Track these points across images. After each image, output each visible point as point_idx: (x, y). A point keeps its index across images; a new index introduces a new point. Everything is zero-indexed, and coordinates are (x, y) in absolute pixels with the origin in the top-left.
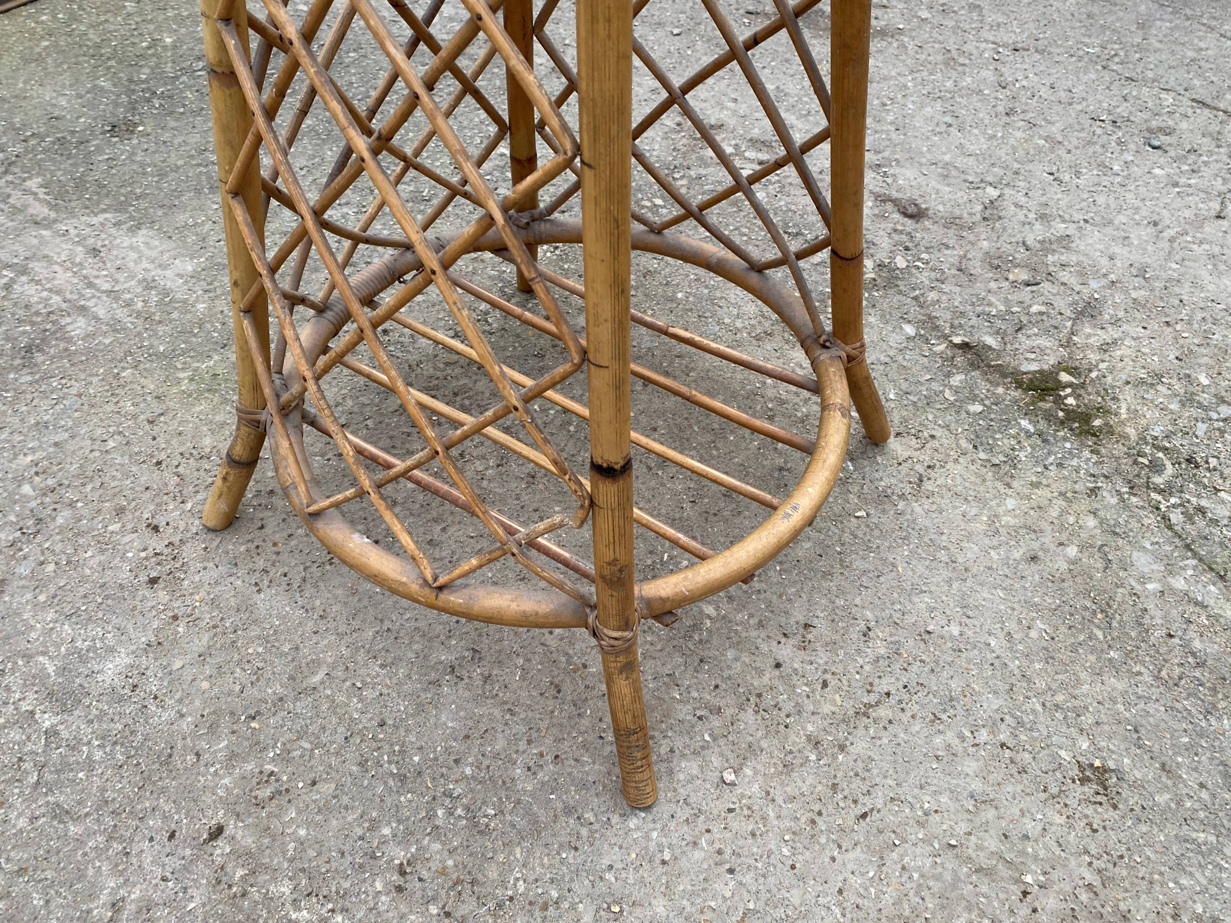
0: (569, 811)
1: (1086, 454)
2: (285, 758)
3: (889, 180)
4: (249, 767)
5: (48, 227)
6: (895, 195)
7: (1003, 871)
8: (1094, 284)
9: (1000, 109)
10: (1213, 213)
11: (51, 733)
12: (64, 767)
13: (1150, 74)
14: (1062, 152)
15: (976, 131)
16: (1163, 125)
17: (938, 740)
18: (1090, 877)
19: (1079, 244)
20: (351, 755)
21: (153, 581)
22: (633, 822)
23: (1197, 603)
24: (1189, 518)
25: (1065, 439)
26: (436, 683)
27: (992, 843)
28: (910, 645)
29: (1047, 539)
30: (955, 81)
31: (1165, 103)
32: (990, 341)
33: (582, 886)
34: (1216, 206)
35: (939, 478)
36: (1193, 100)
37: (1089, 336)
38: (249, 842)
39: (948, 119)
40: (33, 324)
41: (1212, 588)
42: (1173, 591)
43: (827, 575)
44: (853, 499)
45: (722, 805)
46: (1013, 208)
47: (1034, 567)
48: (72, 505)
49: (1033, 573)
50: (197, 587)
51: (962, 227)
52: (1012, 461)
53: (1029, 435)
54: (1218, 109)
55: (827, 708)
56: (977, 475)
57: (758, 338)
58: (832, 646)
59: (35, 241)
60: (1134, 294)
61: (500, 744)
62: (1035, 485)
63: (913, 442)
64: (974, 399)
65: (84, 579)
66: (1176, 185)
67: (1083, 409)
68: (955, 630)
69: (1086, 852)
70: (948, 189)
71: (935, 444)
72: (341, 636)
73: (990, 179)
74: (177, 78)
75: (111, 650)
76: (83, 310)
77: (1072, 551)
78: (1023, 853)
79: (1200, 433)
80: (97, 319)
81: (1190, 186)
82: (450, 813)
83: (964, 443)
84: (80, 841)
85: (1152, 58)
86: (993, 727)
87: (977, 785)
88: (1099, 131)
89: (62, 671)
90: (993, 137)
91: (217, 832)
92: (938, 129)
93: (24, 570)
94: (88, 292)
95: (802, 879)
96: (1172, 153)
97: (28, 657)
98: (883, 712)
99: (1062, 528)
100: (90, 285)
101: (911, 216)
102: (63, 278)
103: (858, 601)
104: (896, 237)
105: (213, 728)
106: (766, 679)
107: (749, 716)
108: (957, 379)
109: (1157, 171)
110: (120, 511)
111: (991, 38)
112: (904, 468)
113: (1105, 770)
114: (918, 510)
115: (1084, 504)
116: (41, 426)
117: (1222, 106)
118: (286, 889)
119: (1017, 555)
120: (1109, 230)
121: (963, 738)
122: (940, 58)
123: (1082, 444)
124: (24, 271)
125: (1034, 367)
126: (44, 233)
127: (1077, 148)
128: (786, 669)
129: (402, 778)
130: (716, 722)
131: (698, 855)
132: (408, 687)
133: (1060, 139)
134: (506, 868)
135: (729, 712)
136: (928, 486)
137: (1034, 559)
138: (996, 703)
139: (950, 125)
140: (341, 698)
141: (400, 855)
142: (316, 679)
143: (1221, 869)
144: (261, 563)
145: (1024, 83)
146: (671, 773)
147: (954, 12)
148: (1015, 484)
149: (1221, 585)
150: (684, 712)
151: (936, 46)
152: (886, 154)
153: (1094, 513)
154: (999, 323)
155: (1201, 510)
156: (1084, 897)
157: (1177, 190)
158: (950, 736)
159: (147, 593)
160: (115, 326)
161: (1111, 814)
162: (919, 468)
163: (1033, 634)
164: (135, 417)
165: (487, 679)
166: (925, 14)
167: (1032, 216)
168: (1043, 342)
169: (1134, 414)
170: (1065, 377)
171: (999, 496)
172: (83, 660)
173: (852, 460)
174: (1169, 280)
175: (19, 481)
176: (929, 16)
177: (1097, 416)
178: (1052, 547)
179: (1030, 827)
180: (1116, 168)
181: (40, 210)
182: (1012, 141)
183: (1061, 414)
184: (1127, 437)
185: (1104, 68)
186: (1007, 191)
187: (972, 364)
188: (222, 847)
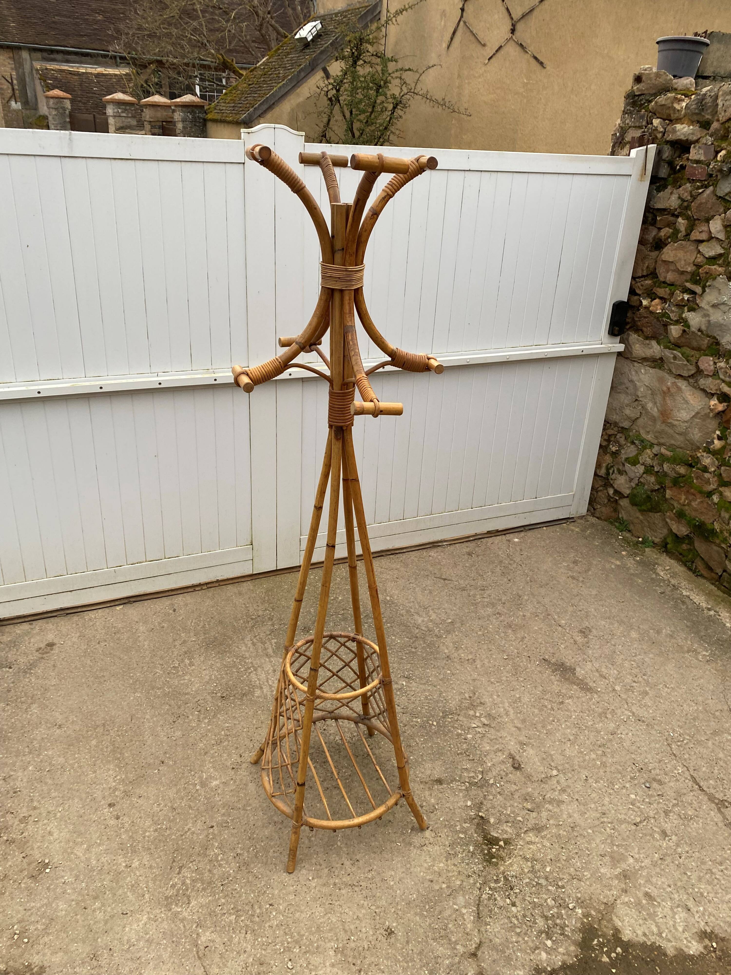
0: (275, 864)
1: (480, 866)
2: (232, 820)
3: (521, 751)
4: (225, 818)
5: (269, 658)
6: (517, 757)
7: (349, 933)
8: (551, 822)
9: (599, 742)
10: (634, 822)
11: (197, 790)
12: (195, 798)
13: (686, 756)
14: (602, 771)
15: (577, 747)
16: (663, 780)
17: (362, 902)
18: (366, 947)
19: (563, 807)
20: (244, 827)
21: (233, 768)
22: (285, 874)
23: (464, 918)
24: (489, 899)
25: (478, 859)
26: (270, 823)
27: (352, 927)
28: (378, 879)
29: (441, 880)
30: (594, 723)
31: (676, 772)
32: (492, 820)
33: (266, 879)
34: (638, 820)
35: (430, 848)
36: (692, 777)
37: (530, 836)
38: (216, 832)
39: (572, 738)
40: (249, 687)
41: (472, 918)
42: (461, 912)
43: (375, 853)
44: (401, 839)
45: (304, 883)
46: (555, 782)
47: (430, 883)
48: (229, 741)
49: (427, 884)
50: (240, 774)
51: (530, 780)
52: (455, 855)
53: (469, 852)
54: (698, 784)
55: (344, 879)
56: (441, 853)
57: (421, 782)
58: (359, 868)
59: (263, 661)
60: (561, 832)
61: (272, 844)
62: (455, 865)
63: (433, 835)
64: (465, 833)
65: (221, 761)
66: (633, 804)
67: (495, 855)
68: (392, 883)
69: (370, 942)
70: (539, 764)
71: (439, 838)
72: (260, 802)
73: (559, 768)
74: (332, 615)
75: (217, 779)
76: (261, 688)
77: (444, 886)
78: (357, 933)
79: (524, 882)
80: (263, 692)
81: (639, 808)
82: (253, 850)
83: (447, 843)
84: (190, 814)
85: (700, 749)
86: (378, 907)
87: (361, 915)
88: (629, 769)
89: (206, 778)
90: (582, 752)
91: (212, 827)
92: (563, 740)
93: (212, 752)
94: (266, 683)
95: (308, 906)
96: (650, 793)
97: (202, 772)
98: (356, 889)
99: (449, 879)
100: (267, 681)
101: (514, 768)
102: (263, 675)
103: (376, 863)
104: (502, 772)
105: (224, 807)
106: (337, 866)
107: (326, 871)
108: (466, 825)
109: (633, 796)
110: (237, 748)
111: (634, 710)
112: (423, 840)
113: (393, 932)
114: (415, 852)
115: (463, 877)
116: (234, 717)
117: (702, 784)
118: (216, 844)
119: (428, 877)
120: (582, 807)
121: (368, 905)
122: (600, 710)
123: (482, 863)
124: (256, 670)
125: (496, 835)
126: (267, 660)
127: (611, 772)
128: (344, 866)
129: (250, 838)
130: (318, 867)
131: (292, 888)
132: (264, 821)
133: (608, 765)
134: (255, 866)
135: (323, 867)
136: (425, 848)
137: (432, 881)
138: (384, 903)
139: (570, 740)
140: (250, 815)
141: (239, 851)
142: (249, 808)
143: (396, 965)
144: (255, 777)
145: (623, 736)
146: (300, 870)
147: (633, 692)
148: (449, 862)
149: (476, 919)
150: (314, 861)
151: (606, 704)
152: (531, 741)
153: (462, 881)
154: (503, 817)
155: (495, 899)
156: (361, 949)
157: (631, 807)
158: (366, 903)
159: (230, 770)
160: (265, 697)
161: (385, 941)
162: (427, 842)
163: (410, 896)
164: (254, 725)
165: (280, 829)
166: (618, 688)
167: (559, 788)
168: (509, 830)
169: (511, 865)
170: (502, 843)
171: (440, 862)
172: (211, 778)
173: (412, 830)
174: (581, 835)
175: (223, 730)
176: (619, 689)
177: (497, 859)
178: (440, 882)
179: (364, 930)
180: (617, 787)
181: (270, 651)
182: (587, 758)
183: (486, 852)
184: (499, 869)
185: (668, 745)
186: (561, 775)
187: (478, 824)
188: (211, 830)
